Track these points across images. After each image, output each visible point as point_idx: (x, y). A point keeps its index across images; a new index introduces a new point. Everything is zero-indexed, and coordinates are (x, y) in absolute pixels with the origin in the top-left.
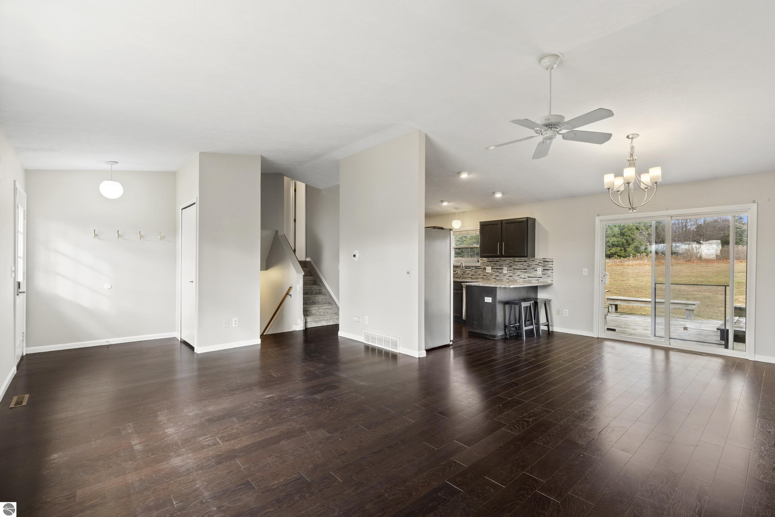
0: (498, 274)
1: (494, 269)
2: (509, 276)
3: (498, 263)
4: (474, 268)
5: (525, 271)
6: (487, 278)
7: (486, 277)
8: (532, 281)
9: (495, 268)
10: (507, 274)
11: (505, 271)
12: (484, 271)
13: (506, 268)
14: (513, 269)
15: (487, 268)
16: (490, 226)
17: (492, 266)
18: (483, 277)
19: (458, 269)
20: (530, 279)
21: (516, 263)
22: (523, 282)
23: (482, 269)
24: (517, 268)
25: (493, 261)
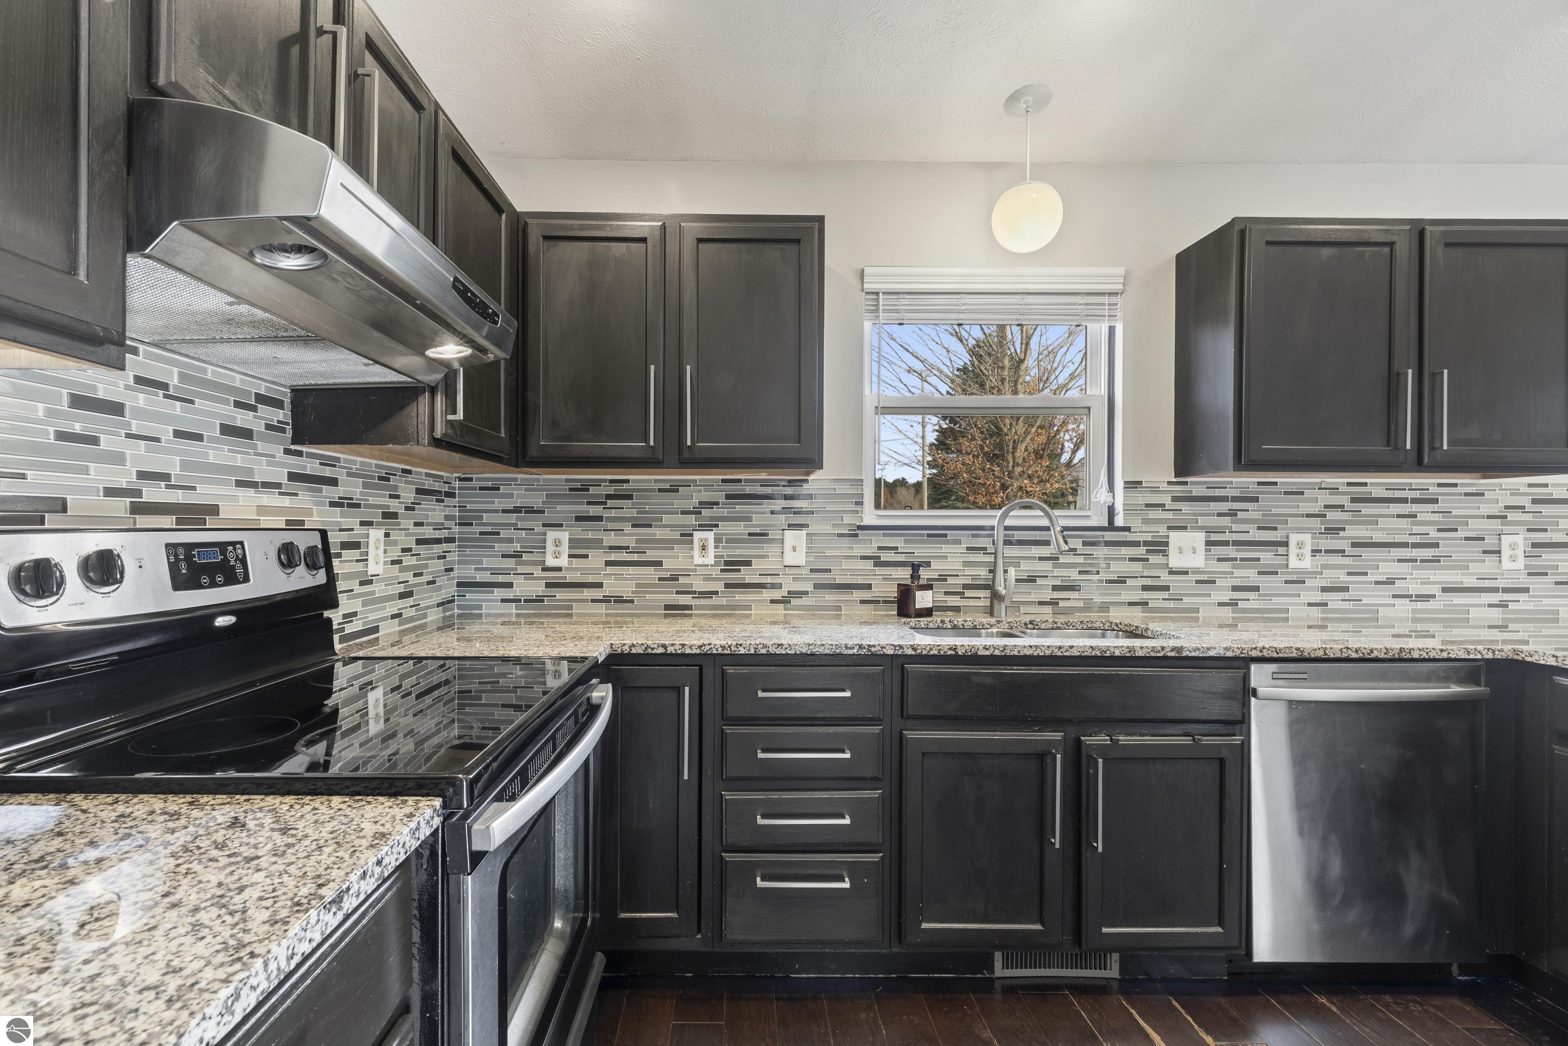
0: (1250, 575)
1: (1225, 543)
2: (1324, 589)
3: (1253, 511)
4: (1076, 543)
5: (1428, 553)
6: (1172, 604)
7: (1165, 595)
8: (1474, 613)
9: (1235, 537)
10: (1313, 574)
11: (1300, 557)
12: (1154, 559)
13: (1307, 538)
14: (1354, 545)
15: (1175, 538)
16: (1326, 252)
17: (1209, 531)
18: (1146, 595)
19: (946, 549)
20: (1459, 599)
21: (1367, 509)
22: (1415, 620)
23: (1136, 544)
24: (1378, 537)
25: (1218, 493)
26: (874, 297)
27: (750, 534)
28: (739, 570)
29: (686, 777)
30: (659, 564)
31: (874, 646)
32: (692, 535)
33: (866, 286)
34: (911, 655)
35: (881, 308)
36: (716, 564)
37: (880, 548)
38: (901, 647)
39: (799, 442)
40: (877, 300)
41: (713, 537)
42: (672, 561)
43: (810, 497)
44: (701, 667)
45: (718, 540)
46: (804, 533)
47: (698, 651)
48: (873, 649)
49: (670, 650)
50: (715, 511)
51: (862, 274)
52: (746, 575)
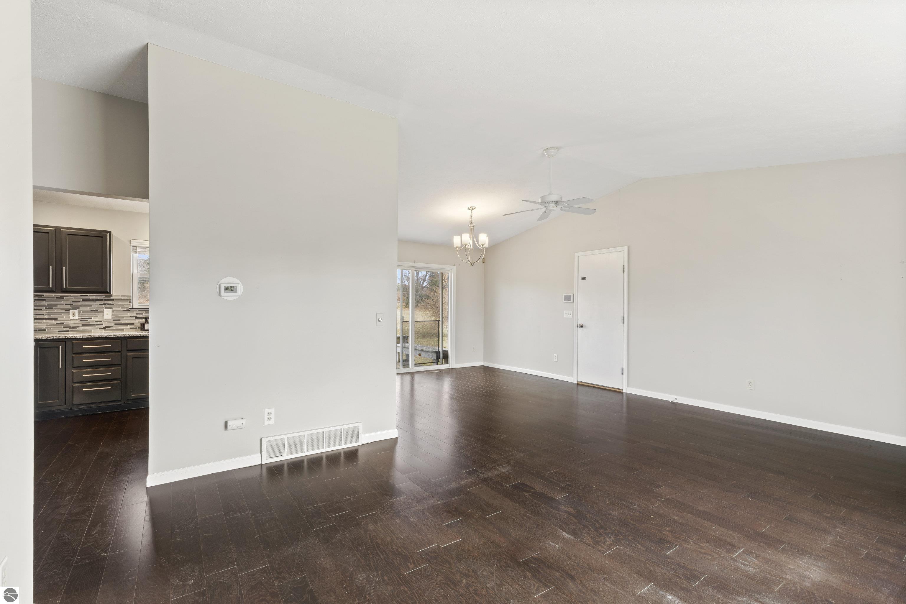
26: (135, 247)
27: (91, 310)
28: (88, 320)
29: (60, 367)
30: (57, 319)
31: (118, 335)
32: (69, 311)
33: (132, 245)
34: (128, 337)
35: (137, 251)
36: (78, 319)
37: (137, 314)
38: (125, 335)
39: (103, 287)
40: (136, 248)
41: (77, 311)
42: (62, 318)
43: (113, 300)
44: (66, 342)
45: (79, 312)
46: (111, 310)
47: (64, 338)
48: (118, 336)
49: (55, 338)
50: (78, 304)
51: (130, 242)
52: (90, 322)
